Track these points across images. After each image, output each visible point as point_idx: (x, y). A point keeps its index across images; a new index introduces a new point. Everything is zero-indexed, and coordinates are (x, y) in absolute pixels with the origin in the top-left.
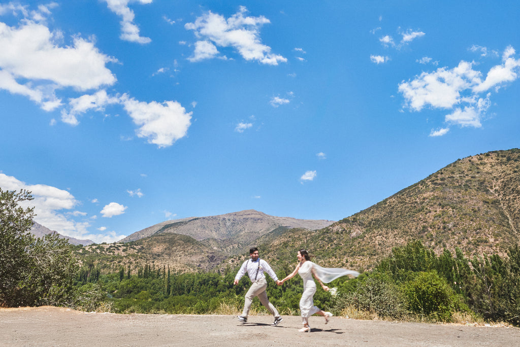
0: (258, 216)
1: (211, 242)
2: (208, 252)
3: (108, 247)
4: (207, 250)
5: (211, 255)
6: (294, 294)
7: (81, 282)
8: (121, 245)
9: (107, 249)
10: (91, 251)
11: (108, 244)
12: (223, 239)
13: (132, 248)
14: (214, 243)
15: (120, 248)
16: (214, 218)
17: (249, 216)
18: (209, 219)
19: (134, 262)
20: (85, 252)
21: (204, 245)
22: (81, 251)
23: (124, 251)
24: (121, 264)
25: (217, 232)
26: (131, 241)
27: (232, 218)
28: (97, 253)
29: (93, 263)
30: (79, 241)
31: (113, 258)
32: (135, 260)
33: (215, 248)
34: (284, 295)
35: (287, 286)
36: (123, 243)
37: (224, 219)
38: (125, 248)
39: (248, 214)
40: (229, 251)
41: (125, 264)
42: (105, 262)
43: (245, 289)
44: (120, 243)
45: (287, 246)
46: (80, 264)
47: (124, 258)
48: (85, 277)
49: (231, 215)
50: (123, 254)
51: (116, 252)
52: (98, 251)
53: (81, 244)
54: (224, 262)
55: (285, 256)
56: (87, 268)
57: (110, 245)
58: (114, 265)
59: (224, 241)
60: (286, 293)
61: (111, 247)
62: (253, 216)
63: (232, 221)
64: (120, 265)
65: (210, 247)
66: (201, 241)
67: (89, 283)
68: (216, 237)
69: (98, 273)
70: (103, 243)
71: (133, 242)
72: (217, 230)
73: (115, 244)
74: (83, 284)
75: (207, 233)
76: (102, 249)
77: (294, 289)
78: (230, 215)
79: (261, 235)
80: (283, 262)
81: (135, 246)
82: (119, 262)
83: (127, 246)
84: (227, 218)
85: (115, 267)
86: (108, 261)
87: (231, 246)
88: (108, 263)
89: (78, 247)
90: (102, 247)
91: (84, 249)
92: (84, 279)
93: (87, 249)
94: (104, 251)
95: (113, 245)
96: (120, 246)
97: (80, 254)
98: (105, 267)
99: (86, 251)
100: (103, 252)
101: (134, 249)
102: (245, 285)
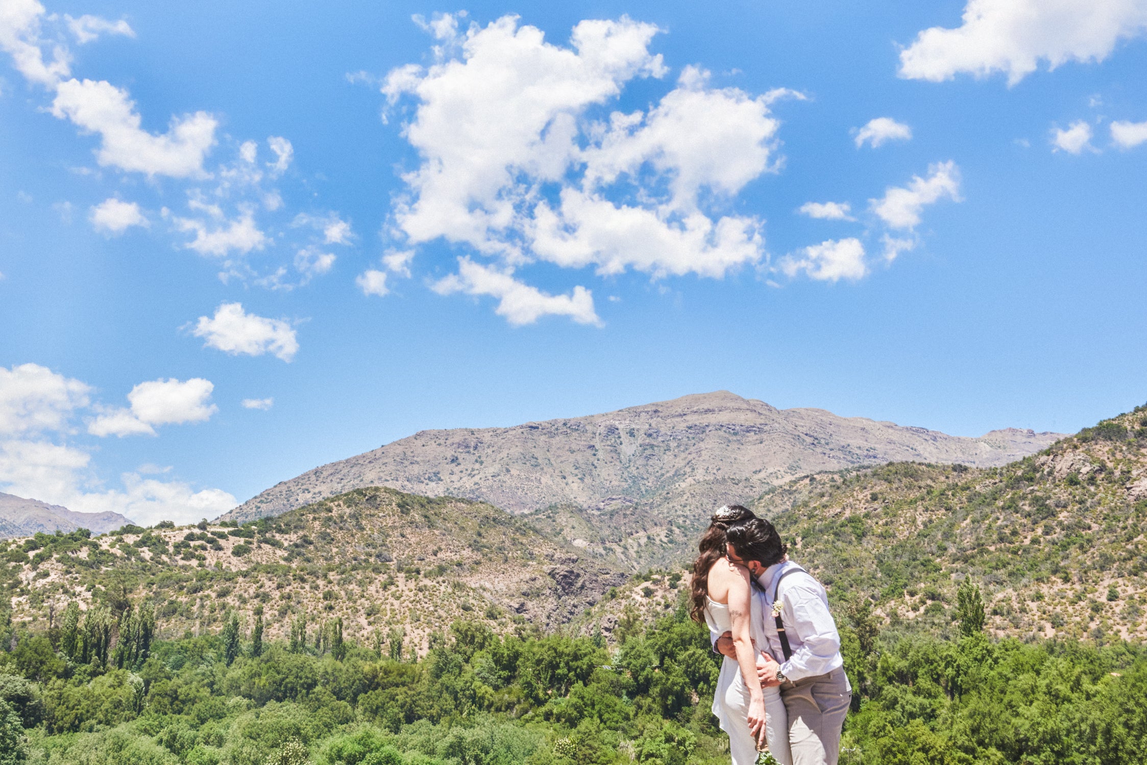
0: (745, 418)
1: (563, 518)
2: (551, 558)
3: (180, 537)
4: (546, 550)
5: (562, 569)
6: (892, 723)
7: (89, 667)
8: (226, 530)
9: (177, 547)
10: (119, 553)
11: (181, 529)
12: (608, 508)
13: (267, 542)
14: (573, 522)
15: (222, 542)
16: (572, 428)
17: (712, 419)
18: (551, 430)
19: (276, 594)
20: (99, 558)
21: (536, 531)
22: (84, 554)
23: (238, 552)
24: (230, 600)
25: (588, 480)
26: (264, 515)
27: (641, 425)
28: (143, 560)
29: (130, 596)
30: (78, 515)
31: (201, 579)
32: (279, 587)
33: (580, 543)
34: (855, 725)
35: (864, 691)
36: (234, 524)
37: (612, 430)
38: (241, 541)
39: (707, 411)
40: (632, 552)
41: (244, 602)
42: (171, 594)
43: (695, 698)
44: (224, 524)
45: (864, 535)
46: (84, 600)
47: (241, 579)
48: (101, 647)
49: (638, 414)
50: (237, 565)
51: (211, 558)
52: (147, 554)
53: (85, 527)
54: (613, 596)
55: (854, 571)
56: (106, 617)
57: (186, 532)
58: (202, 606)
59: (612, 514)
60: (859, 717)
61: (190, 537)
62: (724, 418)
63: (641, 439)
64: (224, 606)
65: (560, 538)
66: (523, 516)
67: (115, 670)
68: (582, 500)
69: (148, 633)
70: (164, 525)
71: (268, 519)
72: (585, 472)
73: (203, 526)
74: (94, 674)
75: (548, 487)
76: (158, 545)
77: (895, 701)
78: (635, 413)
79: (759, 490)
80: (849, 595)
81: (278, 537)
82: (223, 594)
83: (250, 535)
84: (622, 426)
85: (206, 613)
86: (181, 588)
87: (642, 533)
88: (183, 599)
89: (73, 538)
90: (158, 539)
91: (96, 546)
92: (98, 654)
93: (105, 547)
94: (165, 552)
95: (197, 531)
96: (222, 536)
97: (81, 563)
98: (172, 611)
99: (102, 553)
100: (164, 558)
101: (276, 544)
102: (695, 683)
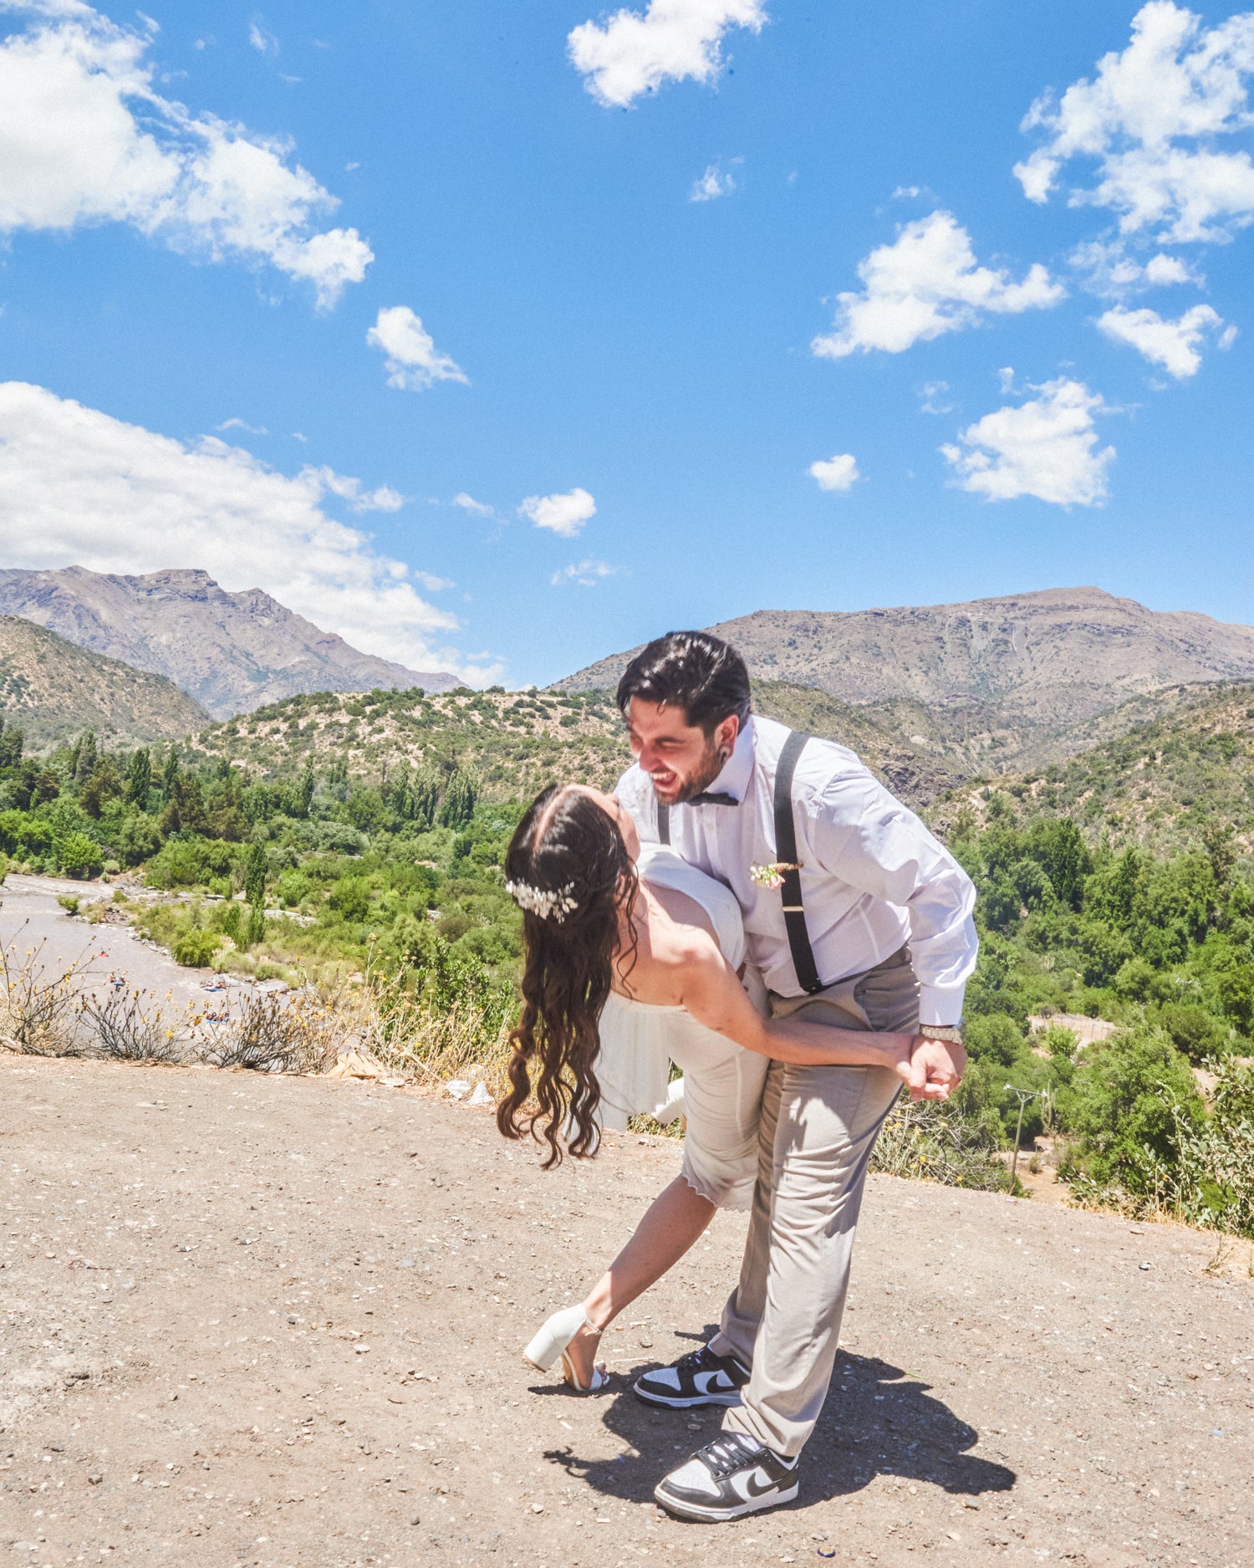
0: (1113, 618)
1: (902, 713)
2: (886, 753)
3: (510, 703)
4: (882, 744)
5: (897, 766)
6: (1238, 959)
7: (416, 824)
8: (555, 700)
9: (506, 712)
10: (450, 714)
11: (511, 695)
12: (952, 705)
13: (594, 714)
14: (914, 717)
15: (550, 711)
16: (918, 617)
17: (1075, 617)
18: (898, 618)
19: (600, 768)
20: (431, 718)
21: (872, 724)
22: (417, 713)
23: (566, 722)
24: (555, 770)
25: (932, 674)
26: (594, 687)
27: (996, 618)
28: (473, 723)
29: (458, 758)
30: (414, 674)
31: (527, 746)
32: (604, 760)
33: (918, 740)
34: (1197, 956)
35: (1213, 922)
36: (563, 694)
37: (963, 622)
38: (569, 712)
39: (1071, 608)
40: (974, 754)
41: (569, 772)
42: (498, 759)
43: (1024, 912)
44: (553, 693)
45: (1234, 754)
46: (416, 758)
47: (566, 750)
48: (428, 806)
49: (993, 607)
50: (563, 735)
51: (539, 726)
52: (477, 717)
53: (419, 686)
54: (948, 798)
55: (1218, 794)
56: (434, 776)
57: (516, 698)
58: (528, 774)
59: (955, 712)
60: (1203, 949)
61: (520, 704)
62: (1089, 616)
63: (994, 633)
64: (548, 776)
65: (898, 733)
66: (861, 707)
67: (440, 828)
68: (925, 694)
69: (471, 800)
70: (495, 690)
71: (597, 691)
72: (931, 665)
73: (532, 694)
74: (420, 831)
75: (889, 678)
76: (487, 708)
77: (1245, 936)
78: (990, 605)
79: (1121, 697)
80: (1208, 818)
81: (606, 710)
82: (548, 763)
83: (578, 706)
84: (974, 618)
85: (531, 780)
86: (508, 754)
87: (986, 735)
88: (509, 765)
89: (408, 696)
90: (489, 703)
91: (429, 706)
92: (425, 812)
93: (437, 707)
94: (494, 717)
95: (527, 699)
96: (551, 705)
97: (415, 722)
98: (497, 776)
99: (434, 713)
100: (494, 723)
101: (603, 717)
102: (1025, 896)
